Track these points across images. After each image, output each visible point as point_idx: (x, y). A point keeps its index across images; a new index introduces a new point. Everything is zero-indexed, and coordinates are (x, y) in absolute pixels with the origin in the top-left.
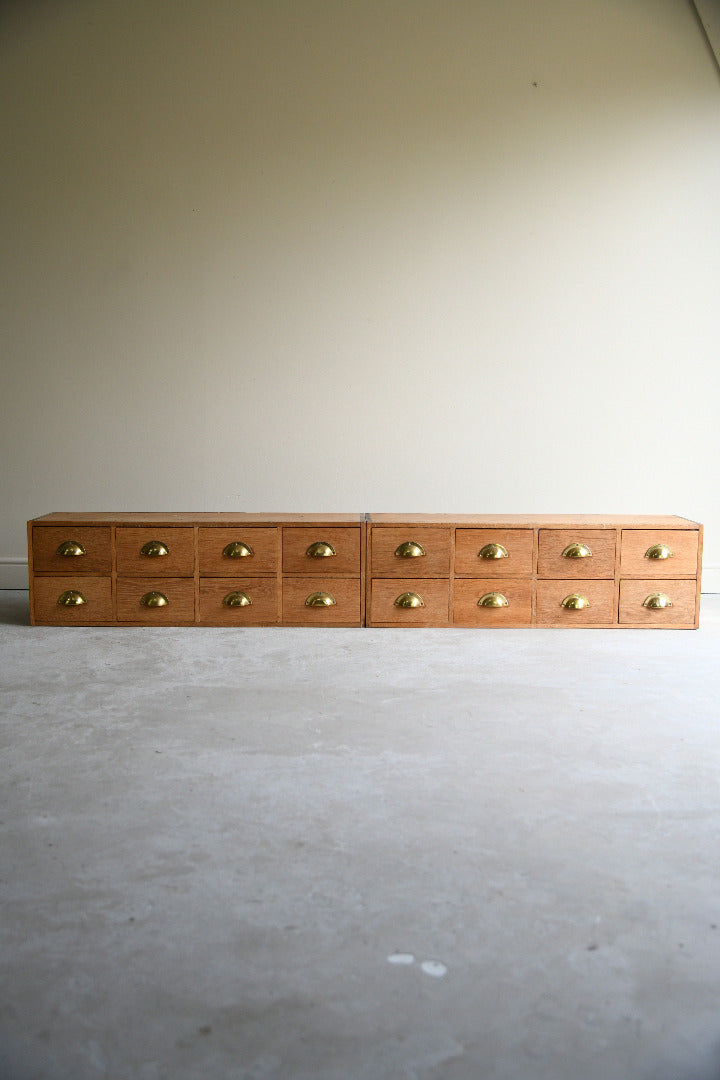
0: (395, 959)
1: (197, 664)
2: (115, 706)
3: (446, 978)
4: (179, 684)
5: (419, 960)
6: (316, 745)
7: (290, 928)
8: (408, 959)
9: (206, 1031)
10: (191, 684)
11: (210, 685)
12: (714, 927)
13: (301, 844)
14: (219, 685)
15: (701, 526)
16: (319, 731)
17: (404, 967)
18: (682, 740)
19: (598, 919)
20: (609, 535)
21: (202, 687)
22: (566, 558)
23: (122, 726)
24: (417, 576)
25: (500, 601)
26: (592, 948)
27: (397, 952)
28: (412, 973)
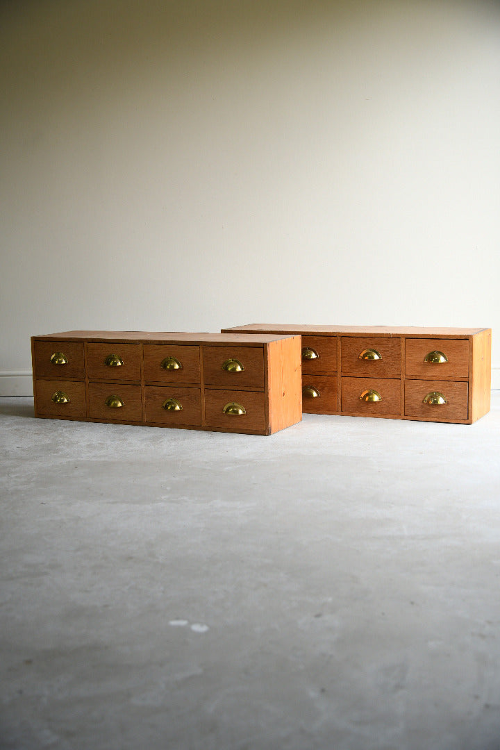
0: (174, 623)
1: (89, 446)
2: (18, 475)
3: (206, 634)
4: (70, 460)
5: (191, 623)
6: (163, 497)
7: (106, 606)
8: (183, 623)
9: (29, 662)
10: (82, 459)
11: (93, 459)
12: (412, 603)
13: (131, 558)
14: (103, 459)
16: (168, 488)
17: (179, 628)
18: (448, 490)
19: (330, 599)
21: (89, 461)
23: (20, 487)
26: (318, 616)
27: (177, 619)
28: (184, 631)
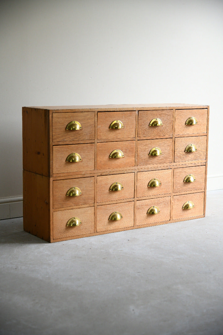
15: (208, 106)
20: (170, 113)
22: (150, 127)
24: (78, 142)
25: (120, 154)
